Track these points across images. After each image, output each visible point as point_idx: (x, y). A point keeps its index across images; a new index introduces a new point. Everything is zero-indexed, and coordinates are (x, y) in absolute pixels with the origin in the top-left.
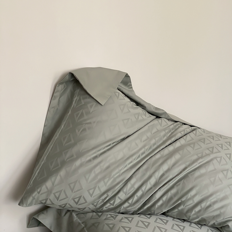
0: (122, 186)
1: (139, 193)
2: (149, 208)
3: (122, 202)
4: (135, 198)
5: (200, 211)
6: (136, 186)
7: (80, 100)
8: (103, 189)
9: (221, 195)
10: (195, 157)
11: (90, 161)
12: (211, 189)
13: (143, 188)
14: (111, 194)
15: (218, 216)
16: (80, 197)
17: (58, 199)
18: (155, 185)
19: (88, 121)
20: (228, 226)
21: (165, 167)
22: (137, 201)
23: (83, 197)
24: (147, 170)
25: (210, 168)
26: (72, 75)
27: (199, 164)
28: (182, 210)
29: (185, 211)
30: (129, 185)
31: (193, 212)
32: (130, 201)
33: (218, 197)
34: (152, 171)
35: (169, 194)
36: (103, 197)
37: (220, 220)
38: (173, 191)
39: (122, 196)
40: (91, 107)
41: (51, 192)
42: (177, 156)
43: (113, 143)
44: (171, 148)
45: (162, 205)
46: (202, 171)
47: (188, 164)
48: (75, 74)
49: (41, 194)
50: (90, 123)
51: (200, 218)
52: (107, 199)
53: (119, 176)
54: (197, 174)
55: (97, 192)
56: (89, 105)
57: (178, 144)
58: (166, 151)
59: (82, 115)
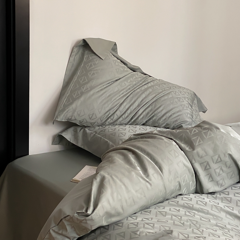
0: (118, 107)
1: (129, 112)
2: (135, 121)
3: (118, 117)
4: (126, 115)
5: (165, 119)
6: (127, 107)
7: (88, 57)
8: (107, 109)
9: (177, 110)
10: (161, 91)
11: (98, 91)
12: (171, 107)
13: (131, 108)
14: (112, 112)
15: (176, 121)
16: (93, 114)
17: (79, 115)
18: (139, 106)
19: (95, 69)
20: (182, 126)
21: (144, 96)
22: (128, 116)
23: (95, 114)
24: (133, 97)
25: (170, 96)
26: (84, 41)
27: (163, 94)
28: (155, 119)
29: (157, 120)
30: (122, 106)
31: (162, 120)
32: (123, 116)
33: (176, 111)
34: (136, 98)
35: (147, 111)
36: (107, 114)
37: (177, 123)
38: (149, 109)
39: (118, 113)
40: (96, 60)
41: (75, 111)
42: (150, 90)
43: (112, 82)
44: (146, 87)
45: (143, 117)
46: (166, 97)
47: (157, 94)
48: (86, 40)
49: (69, 113)
50: (97, 70)
51: (166, 123)
52: (110, 115)
53: (116, 101)
54: (163, 99)
55: (103, 112)
56: (95, 60)
57: (149, 85)
58: (143, 88)
59: (91, 65)
